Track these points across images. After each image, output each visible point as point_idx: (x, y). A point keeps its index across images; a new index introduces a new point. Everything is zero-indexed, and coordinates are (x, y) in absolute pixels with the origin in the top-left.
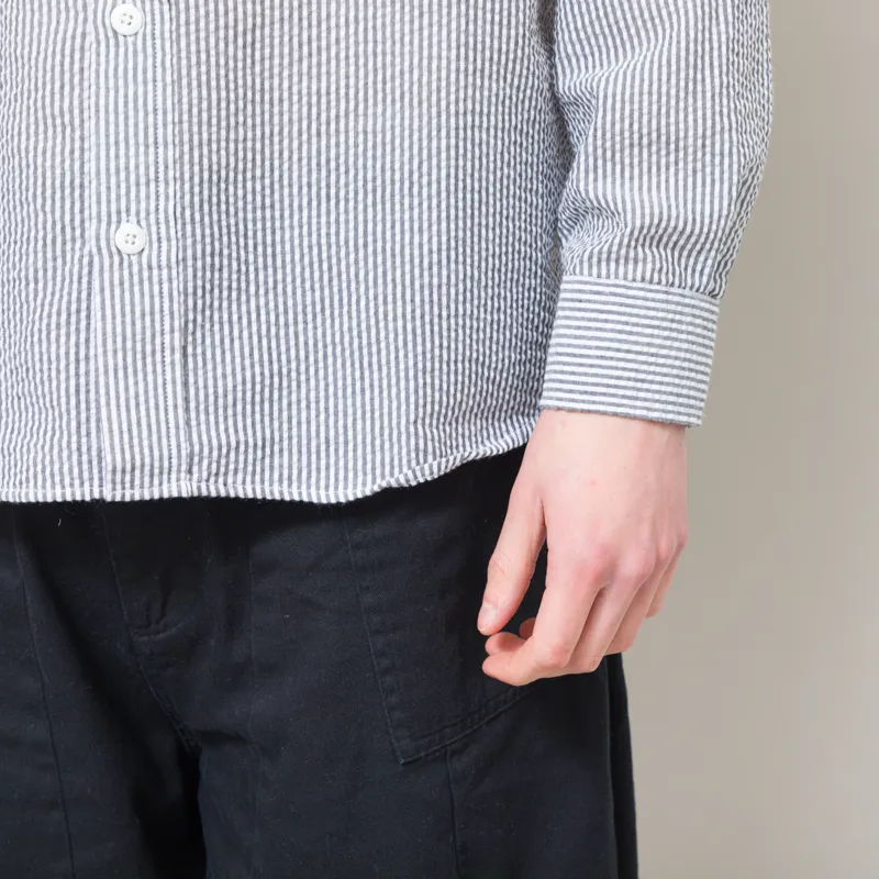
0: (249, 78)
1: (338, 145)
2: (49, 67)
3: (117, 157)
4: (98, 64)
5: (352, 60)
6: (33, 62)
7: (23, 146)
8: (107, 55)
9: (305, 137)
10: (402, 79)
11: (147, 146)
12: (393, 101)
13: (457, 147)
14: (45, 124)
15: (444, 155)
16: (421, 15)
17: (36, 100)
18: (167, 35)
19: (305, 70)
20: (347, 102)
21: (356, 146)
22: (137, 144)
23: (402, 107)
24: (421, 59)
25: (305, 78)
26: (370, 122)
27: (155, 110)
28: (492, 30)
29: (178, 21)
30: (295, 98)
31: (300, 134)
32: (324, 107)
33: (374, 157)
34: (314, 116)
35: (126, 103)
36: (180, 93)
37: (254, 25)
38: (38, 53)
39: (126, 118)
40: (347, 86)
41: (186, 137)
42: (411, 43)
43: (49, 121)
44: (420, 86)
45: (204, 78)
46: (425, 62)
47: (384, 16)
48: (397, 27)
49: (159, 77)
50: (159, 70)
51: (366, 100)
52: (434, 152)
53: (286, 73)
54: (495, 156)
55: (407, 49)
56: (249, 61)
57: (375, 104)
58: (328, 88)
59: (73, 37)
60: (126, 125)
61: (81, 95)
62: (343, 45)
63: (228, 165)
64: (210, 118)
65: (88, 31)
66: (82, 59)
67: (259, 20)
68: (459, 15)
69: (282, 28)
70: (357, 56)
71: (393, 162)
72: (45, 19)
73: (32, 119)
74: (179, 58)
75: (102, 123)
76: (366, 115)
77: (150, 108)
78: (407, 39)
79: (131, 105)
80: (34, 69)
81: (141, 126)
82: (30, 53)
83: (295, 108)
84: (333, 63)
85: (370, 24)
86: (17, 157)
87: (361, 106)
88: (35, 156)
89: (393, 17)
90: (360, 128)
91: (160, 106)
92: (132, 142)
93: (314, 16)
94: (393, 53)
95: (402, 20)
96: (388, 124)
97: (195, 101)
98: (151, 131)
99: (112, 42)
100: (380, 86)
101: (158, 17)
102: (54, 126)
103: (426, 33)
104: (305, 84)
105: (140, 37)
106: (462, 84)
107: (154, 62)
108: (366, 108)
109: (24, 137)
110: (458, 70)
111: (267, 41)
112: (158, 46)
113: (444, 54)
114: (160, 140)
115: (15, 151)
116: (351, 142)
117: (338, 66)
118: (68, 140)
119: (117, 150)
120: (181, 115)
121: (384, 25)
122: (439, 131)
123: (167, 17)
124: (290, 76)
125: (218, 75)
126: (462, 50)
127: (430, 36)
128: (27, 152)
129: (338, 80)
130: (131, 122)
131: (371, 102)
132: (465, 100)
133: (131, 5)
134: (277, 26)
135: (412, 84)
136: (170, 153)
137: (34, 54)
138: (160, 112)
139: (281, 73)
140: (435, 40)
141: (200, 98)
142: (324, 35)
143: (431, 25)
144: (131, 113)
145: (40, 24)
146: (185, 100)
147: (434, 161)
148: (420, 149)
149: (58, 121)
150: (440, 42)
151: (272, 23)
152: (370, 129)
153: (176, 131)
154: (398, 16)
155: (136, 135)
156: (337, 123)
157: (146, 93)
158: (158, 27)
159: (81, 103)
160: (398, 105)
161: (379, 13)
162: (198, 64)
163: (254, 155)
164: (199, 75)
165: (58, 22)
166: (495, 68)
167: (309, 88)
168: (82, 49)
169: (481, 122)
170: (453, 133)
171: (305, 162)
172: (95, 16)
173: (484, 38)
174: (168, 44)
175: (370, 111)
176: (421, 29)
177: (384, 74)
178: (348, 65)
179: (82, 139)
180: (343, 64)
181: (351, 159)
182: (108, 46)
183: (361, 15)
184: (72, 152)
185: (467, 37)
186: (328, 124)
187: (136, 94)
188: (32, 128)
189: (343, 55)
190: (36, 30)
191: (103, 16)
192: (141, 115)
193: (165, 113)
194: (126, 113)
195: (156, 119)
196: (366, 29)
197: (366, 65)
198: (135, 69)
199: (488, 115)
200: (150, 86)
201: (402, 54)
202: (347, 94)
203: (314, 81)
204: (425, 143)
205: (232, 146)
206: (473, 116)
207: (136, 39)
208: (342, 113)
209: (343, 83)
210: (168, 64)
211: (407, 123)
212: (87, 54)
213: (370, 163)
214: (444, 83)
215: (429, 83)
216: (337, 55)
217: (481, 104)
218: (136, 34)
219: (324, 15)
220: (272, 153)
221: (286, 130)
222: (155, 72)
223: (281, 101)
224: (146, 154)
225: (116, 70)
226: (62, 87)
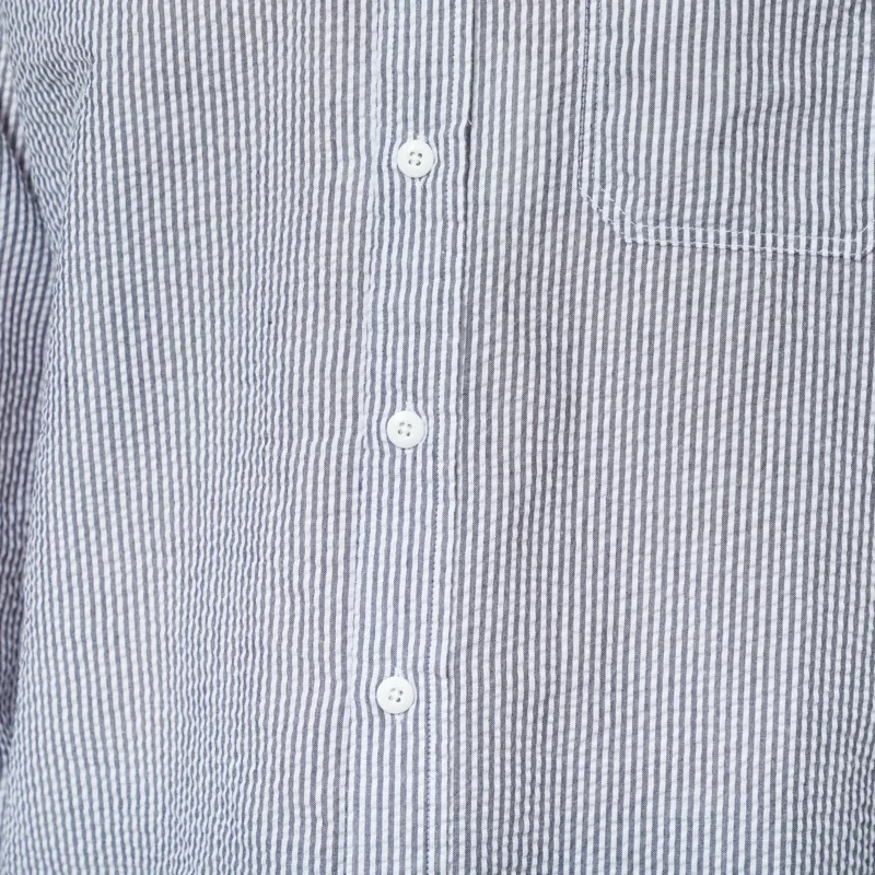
0: (539, 758)
1: (643, 833)
2: (298, 745)
3: (378, 861)
4: (359, 747)
5: (664, 731)
6: (279, 737)
7: (263, 839)
8: (370, 737)
9: (603, 823)
10: (727, 758)
11: (415, 849)
12: (715, 783)
13: (794, 842)
14: (292, 814)
15: (777, 853)
16: (754, 680)
17: (281, 783)
18: (444, 715)
19: (606, 743)
20: (657, 782)
21: (666, 835)
22: (403, 846)
23: (726, 791)
24: (752, 735)
25: (605, 753)
26: (685, 808)
27: (427, 805)
28: (842, 694)
29: (458, 698)
30: (593, 777)
31: (597, 820)
32: (627, 787)
33: (689, 850)
34: (615, 798)
35: (392, 797)
36: (457, 784)
37: (548, 695)
38: (286, 727)
39: (391, 815)
40: (657, 763)
41: (462, 838)
42: (740, 714)
43: (297, 812)
44: (750, 768)
45: (486, 765)
46: (757, 739)
47: (706, 680)
48: (723, 694)
49: (433, 766)
50: (433, 757)
51: (680, 780)
52: (765, 848)
53: (582, 749)
54: (839, 845)
55: (734, 721)
56: (539, 737)
57: (692, 785)
58: (634, 764)
59: (330, 711)
60: (391, 823)
61: (336, 782)
62: (653, 712)
63: (510, 864)
64: (491, 812)
65: (347, 704)
66: (339, 738)
67: (553, 688)
68: (801, 682)
69: (580, 695)
70: (670, 726)
71: (712, 858)
72: (295, 685)
73: (276, 806)
74: (458, 743)
75: (362, 819)
76: (679, 798)
77: (421, 802)
78: (735, 709)
79: (397, 799)
80: (279, 746)
81: (409, 825)
82: (275, 725)
83: (592, 789)
84: (641, 734)
85: (689, 689)
86: (255, 850)
87: (674, 787)
88: (278, 852)
89: (718, 682)
90: (673, 814)
91: (432, 801)
92: (397, 843)
93: (619, 677)
94: (716, 726)
95: (729, 685)
96: (708, 809)
97: (475, 794)
98: (420, 831)
99: (377, 721)
100: (698, 763)
101: (433, 694)
102: (303, 817)
103: (759, 703)
104: (605, 760)
105: (411, 714)
106: (803, 764)
107: (427, 747)
108: (680, 790)
109: (264, 827)
110: (798, 749)
111: (562, 712)
112: (433, 729)
113: (781, 729)
114: (432, 841)
115: (254, 842)
116: (661, 830)
117: (646, 738)
118: (319, 835)
119: (379, 852)
120: (457, 810)
121: (706, 691)
122: (772, 823)
123: (444, 694)
124: (588, 752)
125: (503, 759)
126: (804, 724)
127: (764, 707)
128: (269, 846)
129: (646, 755)
130: (397, 819)
131: (686, 783)
132: (806, 784)
133: (402, 678)
134: (574, 693)
135: (739, 765)
136: (443, 857)
137: (280, 729)
138: (432, 809)
139: (577, 748)
140: (770, 711)
141: (481, 789)
142: (630, 699)
143: (765, 693)
144: (397, 809)
145: (289, 690)
146: (463, 792)
147: (765, 860)
148: (748, 845)
149: (308, 812)
150: (776, 715)
151: (569, 690)
152: (684, 815)
153: (451, 831)
154: (724, 681)
155: (402, 835)
156: (644, 807)
157: (416, 785)
158: (433, 705)
159: (336, 792)
160: (721, 788)
161: (700, 677)
162: (480, 748)
163: (540, 848)
164: (480, 761)
165: (311, 690)
166: (843, 740)
167: (611, 765)
168: (340, 725)
169: (824, 807)
170: (790, 825)
171: (602, 854)
172: (357, 690)
173: (831, 706)
174: (444, 726)
175: (685, 794)
176: (753, 698)
177: (704, 750)
178: (658, 736)
179: (336, 835)
180: (652, 735)
181: (660, 852)
182: (371, 725)
183: (678, 677)
184: (323, 851)
185: (810, 708)
186: (632, 808)
187: (403, 786)
188: (275, 817)
189: (653, 724)
190: (283, 698)
191: (367, 691)
192: (409, 811)
193: (438, 810)
194: (391, 808)
195: (426, 816)
196: (683, 695)
197: (681, 736)
198: (404, 754)
199: (833, 799)
200: (421, 776)
201: (728, 728)
202: (657, 772)
203: (617, 756)
204: (754, 837)
205: (515, 841)
206: (815, 802)
207: (405, 719)
208: (650, 794)
209: (651, 759)
210: (444, 751)
211: (731, 811)
212: (345, 732)
213: (683, 858)
214: (780, 765)
215: (762, 765)
216: (647, 722)
217: (825, 786)
218: (406, 712)
219: (631, 676)
220: (562, 844)
221: (580, 816)
222: (427, 760)
223: (575, 781)
224: (414, 857)
225: (381, 755)
226: (314, 771)
